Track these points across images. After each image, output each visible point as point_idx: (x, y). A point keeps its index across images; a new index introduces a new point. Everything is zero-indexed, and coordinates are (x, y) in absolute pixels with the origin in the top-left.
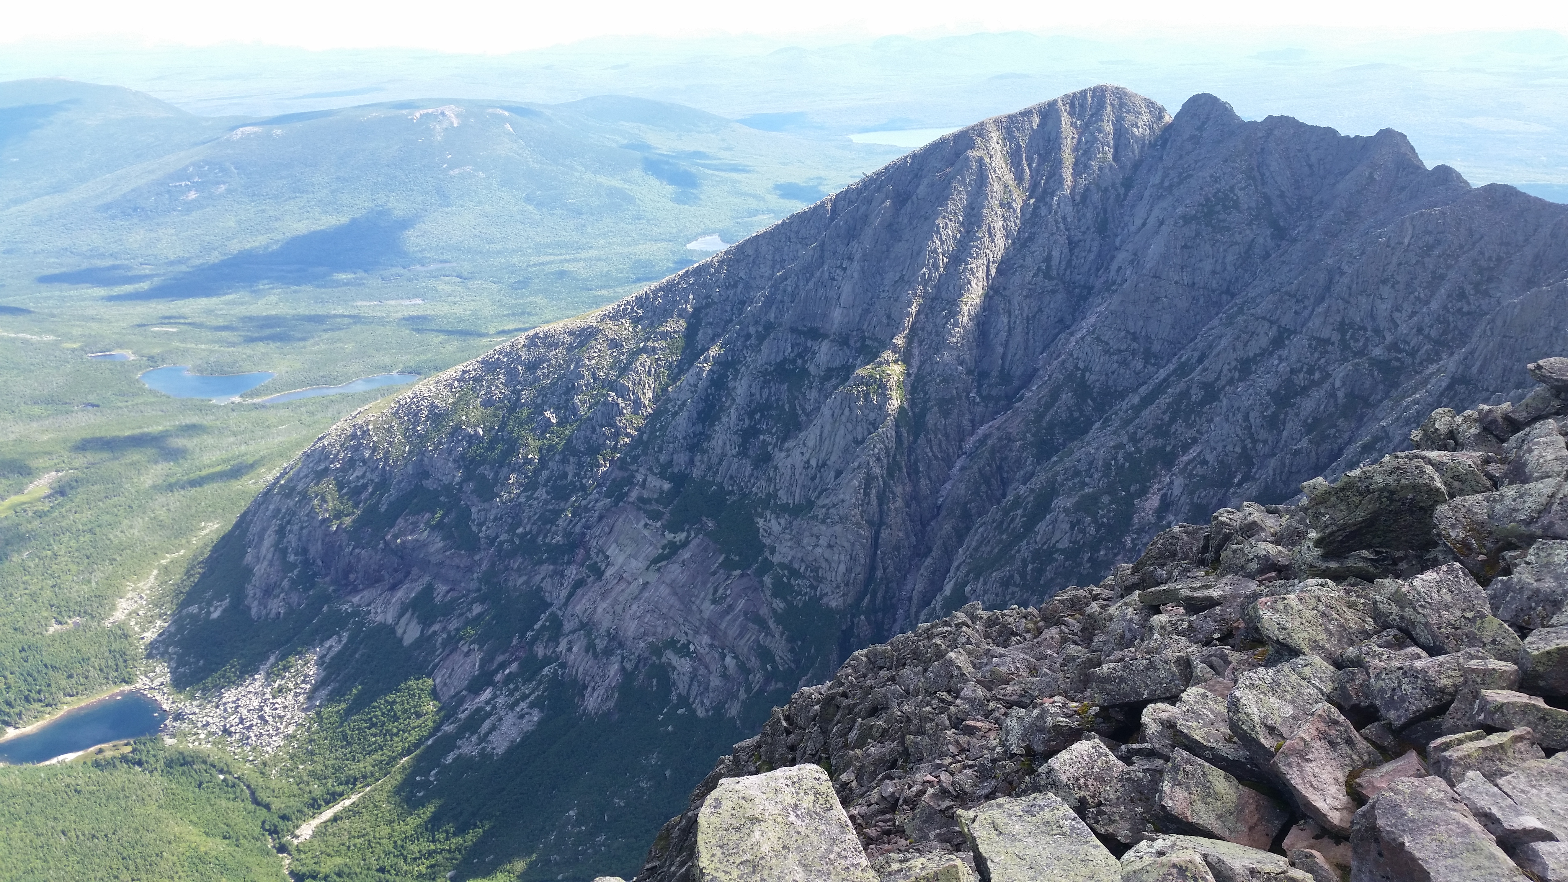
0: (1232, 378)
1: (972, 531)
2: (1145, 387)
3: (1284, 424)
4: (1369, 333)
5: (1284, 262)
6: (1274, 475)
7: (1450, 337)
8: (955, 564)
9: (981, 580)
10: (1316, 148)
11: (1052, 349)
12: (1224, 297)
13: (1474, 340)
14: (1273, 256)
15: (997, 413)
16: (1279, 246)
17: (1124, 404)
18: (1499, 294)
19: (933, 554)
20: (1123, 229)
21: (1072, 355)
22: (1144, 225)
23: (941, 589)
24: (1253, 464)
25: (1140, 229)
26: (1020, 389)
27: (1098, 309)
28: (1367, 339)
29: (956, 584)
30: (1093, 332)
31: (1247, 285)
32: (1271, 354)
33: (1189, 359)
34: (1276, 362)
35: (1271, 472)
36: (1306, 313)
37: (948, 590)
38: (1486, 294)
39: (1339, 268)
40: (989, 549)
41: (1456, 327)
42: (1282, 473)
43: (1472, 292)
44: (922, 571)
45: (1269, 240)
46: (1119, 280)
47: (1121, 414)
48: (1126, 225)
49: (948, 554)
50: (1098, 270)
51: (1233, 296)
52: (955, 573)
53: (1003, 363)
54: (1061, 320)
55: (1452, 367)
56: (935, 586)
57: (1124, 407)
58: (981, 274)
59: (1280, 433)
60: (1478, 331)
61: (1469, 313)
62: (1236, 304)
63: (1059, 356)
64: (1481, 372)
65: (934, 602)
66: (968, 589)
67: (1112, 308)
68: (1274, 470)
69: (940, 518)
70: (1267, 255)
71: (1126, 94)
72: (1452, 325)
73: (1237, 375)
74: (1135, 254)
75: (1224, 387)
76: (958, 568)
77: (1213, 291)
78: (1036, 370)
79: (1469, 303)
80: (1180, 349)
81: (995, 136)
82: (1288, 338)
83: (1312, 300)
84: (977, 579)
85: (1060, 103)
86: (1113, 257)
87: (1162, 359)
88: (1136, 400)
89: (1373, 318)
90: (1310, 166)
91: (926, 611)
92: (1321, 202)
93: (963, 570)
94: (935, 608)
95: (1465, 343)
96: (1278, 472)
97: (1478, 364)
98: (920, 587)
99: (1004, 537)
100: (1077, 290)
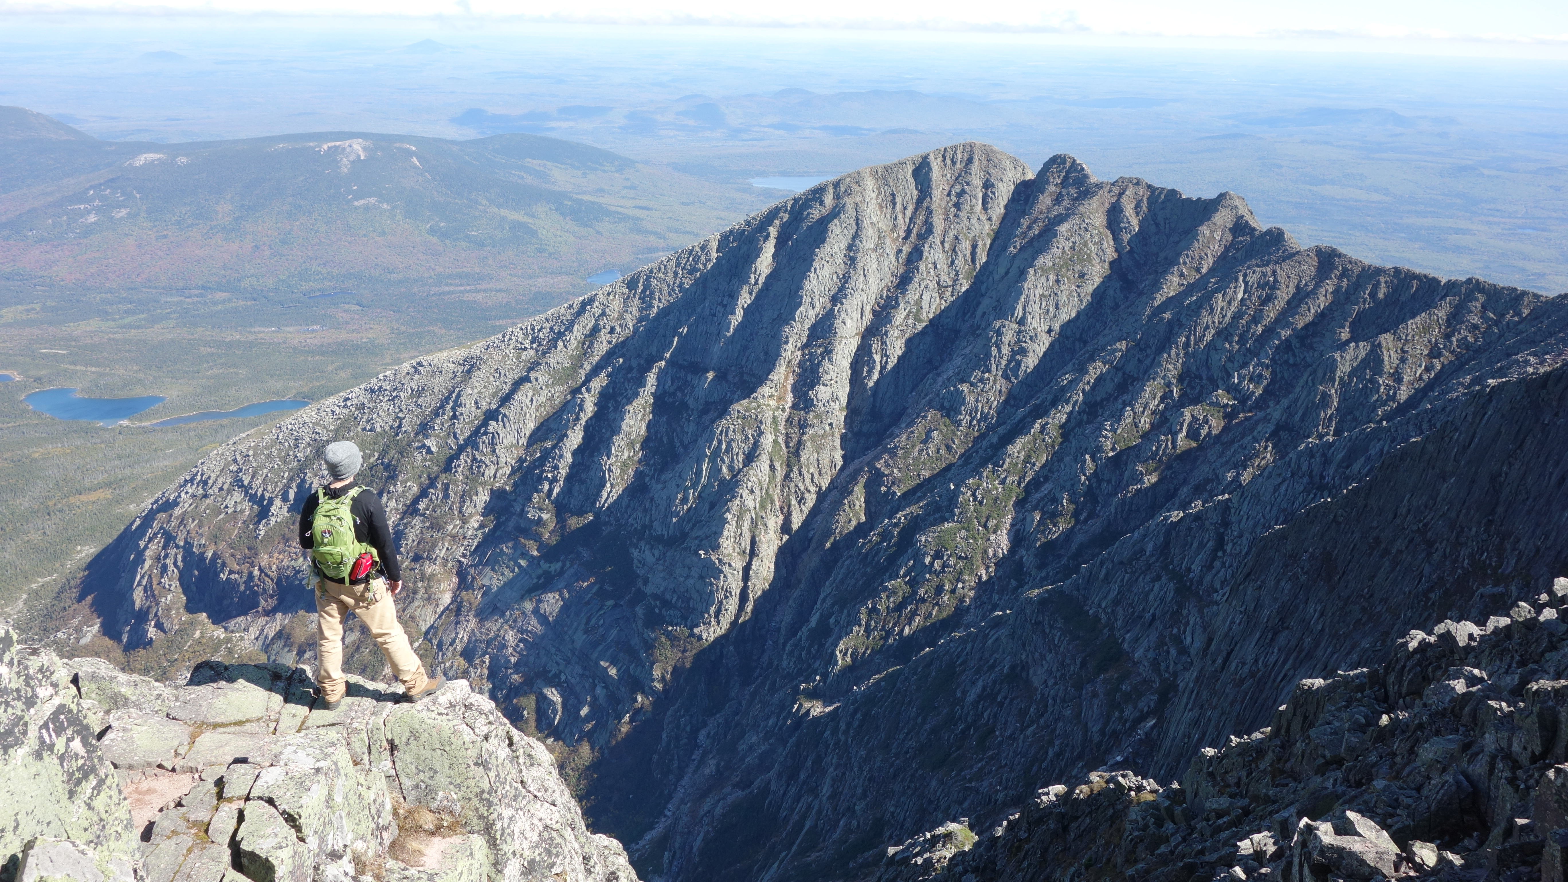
0: (1081, 420)
1: (839, 564)
2: (1004, 427)
3: (1126, 464)
4: (1204, 382)
5: (1131, 313)
6: (1116, 512)
7: (1277, 386)
8: (822, 596)
9: (846, 611)
10: (1163, 209)
11: (920, 388)
12: (1077, 344)
13: (1298, 389)
14: (1122, 307)
15: (868, 449)
16: (1127, 298)
17: (984, 442)
18: (1322, 348)
19: (802, 586)
20: (988, 277)
21: (938, 395)
22: (1007, 273)
23: (808, 621)
24: (1098, 502)
25: (1003, 278)
26: (890, 426)
27: (964, 352)
28: (1202, 387)
29: (821, 615)
30: (958, 374)
31: (1098, 334)
32: (1116, 398)
33: (1043, 402)
34: (1120, 406)
35: (1113, 510)
36: (1148, 361)
37: (813, 621)
38: (1311, 347)
39: (1178, 320)
40: (853, 581)
41: (1283, 378)
42: (1123, 511)
43: (1298, 345)
44: (790, 602)
45: (1118, 291)
46: (983, 324)
47: (981, 452)
48: (991, 273)
49: (816, 585)
50: (964, 314)
51: (1085, 343)
52: (821, 605)
53: (874, 401)
54: (930, 361)
55: (1276, 415)
56: (802, 617)
57: (984, 447)
58: (856, 315)
59: (1122, 474)
60: (1301, 382)
61: (1295, 365)
62: (1088, 351)
63: (926, 395)
64: (1302, 419)
65: (800, 633)
66: (832, 620)
67: (975, 351)
68: (1116, 508)
69: (810, 551)
70: (1117, 306)
71: (992, 151)
72: (1279, 376)
73: (1085, 417)
74: (998, 301)
75: (1073, 429)
76: (824, 600)
77: (1068, 338)
78: (905, 409)
79: (1294, 355)
80: (1037, 392)
81: (870, 184)
82: (1132, 384)
83: (1154, 348)
84: (841, 611)
85: (932, 157)
86: (979, 304)
87: (1020, 400)
88: (995, 440)
89: (1209, 368)
90: (1157, 225)
91: (791, 642)
92: (1166, 258)
93: (829, 601)
94: (800, 639)
95: (1290, 392)
96: (1119, 510)
97: (1300, 413)
98: (788, 618)
99: (868, 570)
100: (946, 333)
